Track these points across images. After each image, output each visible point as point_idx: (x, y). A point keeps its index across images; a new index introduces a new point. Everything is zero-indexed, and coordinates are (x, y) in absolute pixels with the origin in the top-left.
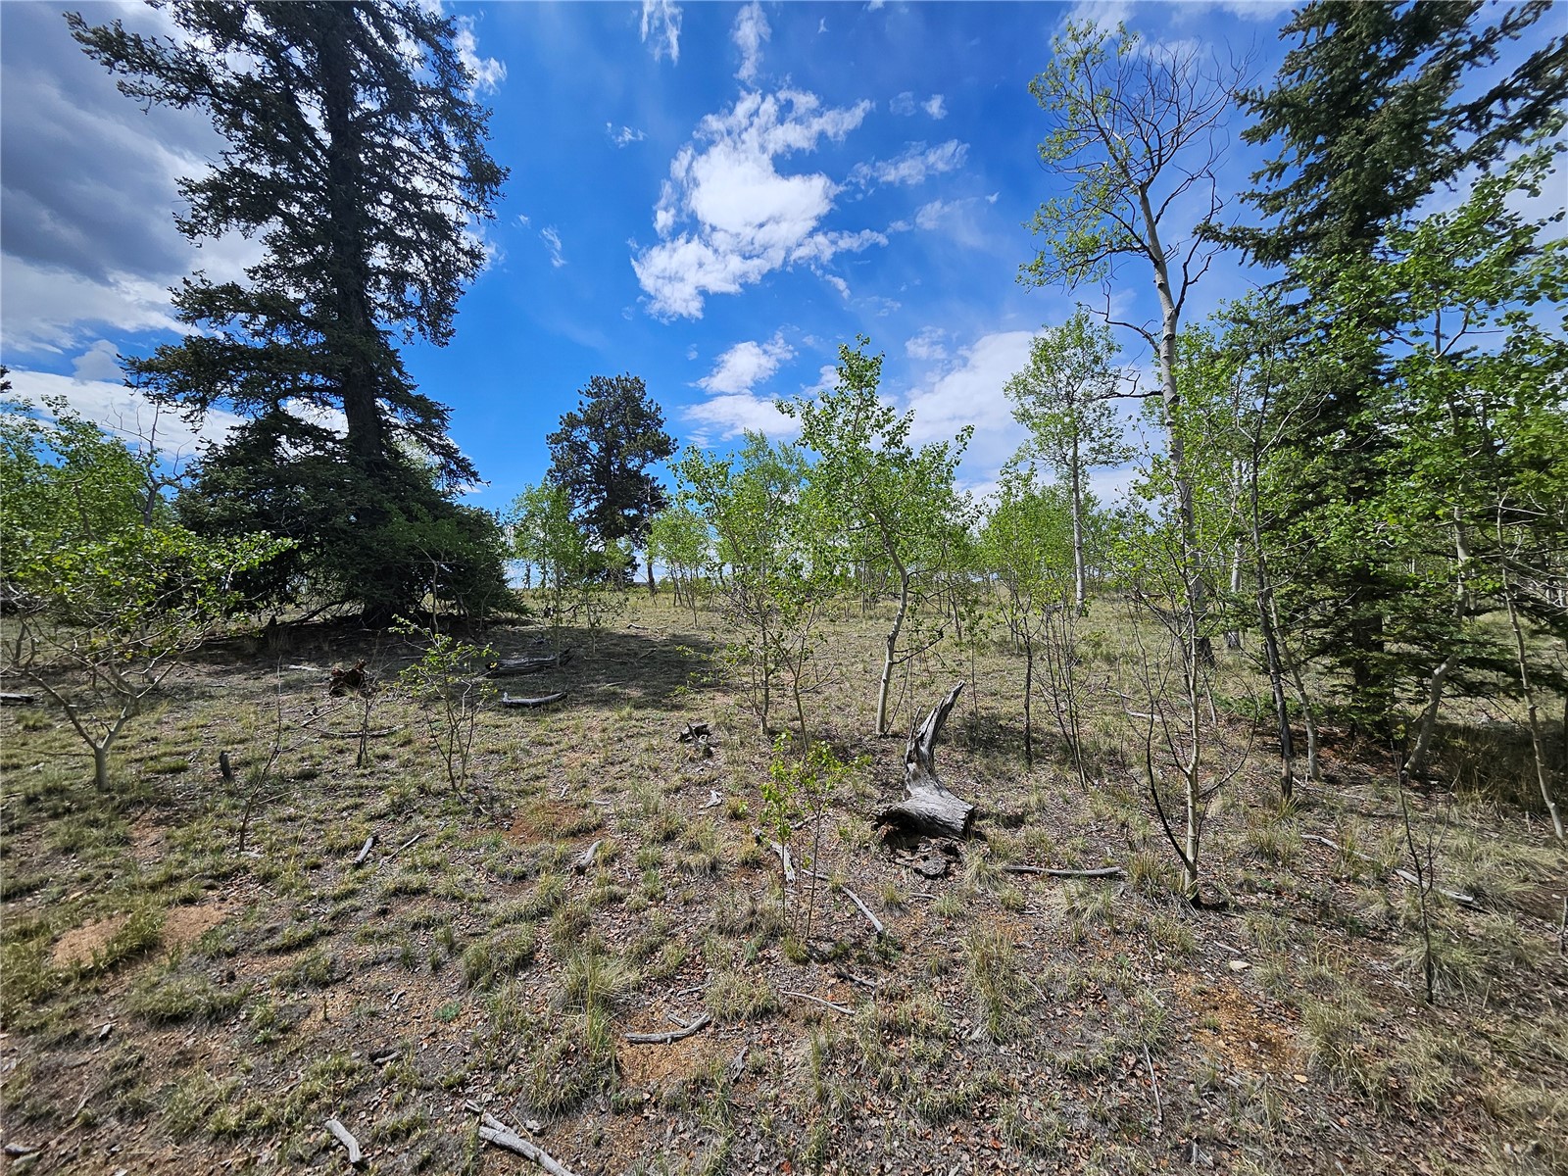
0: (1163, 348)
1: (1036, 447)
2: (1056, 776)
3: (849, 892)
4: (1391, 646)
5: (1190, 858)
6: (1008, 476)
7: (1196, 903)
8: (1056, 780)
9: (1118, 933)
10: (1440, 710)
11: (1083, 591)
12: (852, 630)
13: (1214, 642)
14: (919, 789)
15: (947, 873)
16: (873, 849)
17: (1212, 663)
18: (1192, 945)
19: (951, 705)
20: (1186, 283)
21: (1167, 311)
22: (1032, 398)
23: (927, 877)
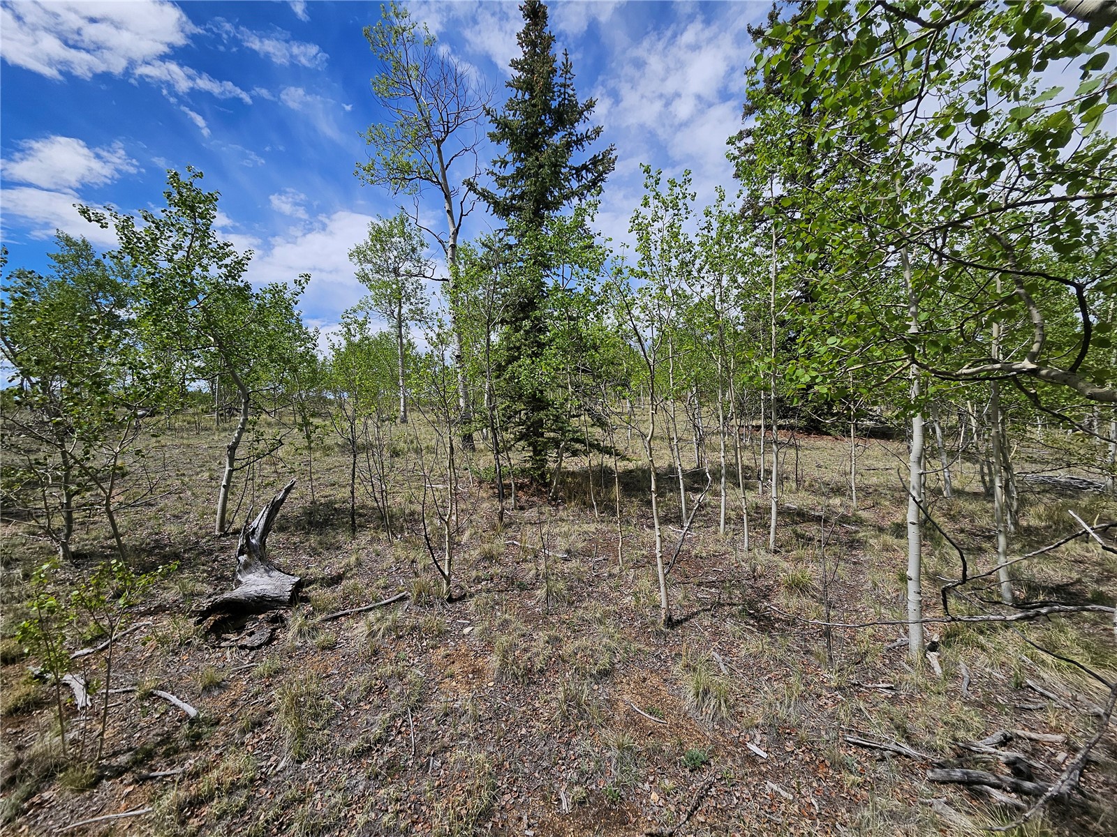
0: (450, 252)
1: (373, 302)
2: (373, 538)
3: (161, 693)
4: (547, 435)
5: (447, 573)
6: (349, 321)
7: (450, 600)
8: (371, 542)
9: (401, 637)
10: (563, 465)
11: (405, 406)
12: (203, 443)
13: (475, 436)
14: (250, 576)
15: (271, 639)
16: (196, 642)
17: (474, 449)
18: (445, 627)
19: (282, 500)
20: (462, 215)
21: (452, 230)
22: (370, 266)
23: (252, 649)
